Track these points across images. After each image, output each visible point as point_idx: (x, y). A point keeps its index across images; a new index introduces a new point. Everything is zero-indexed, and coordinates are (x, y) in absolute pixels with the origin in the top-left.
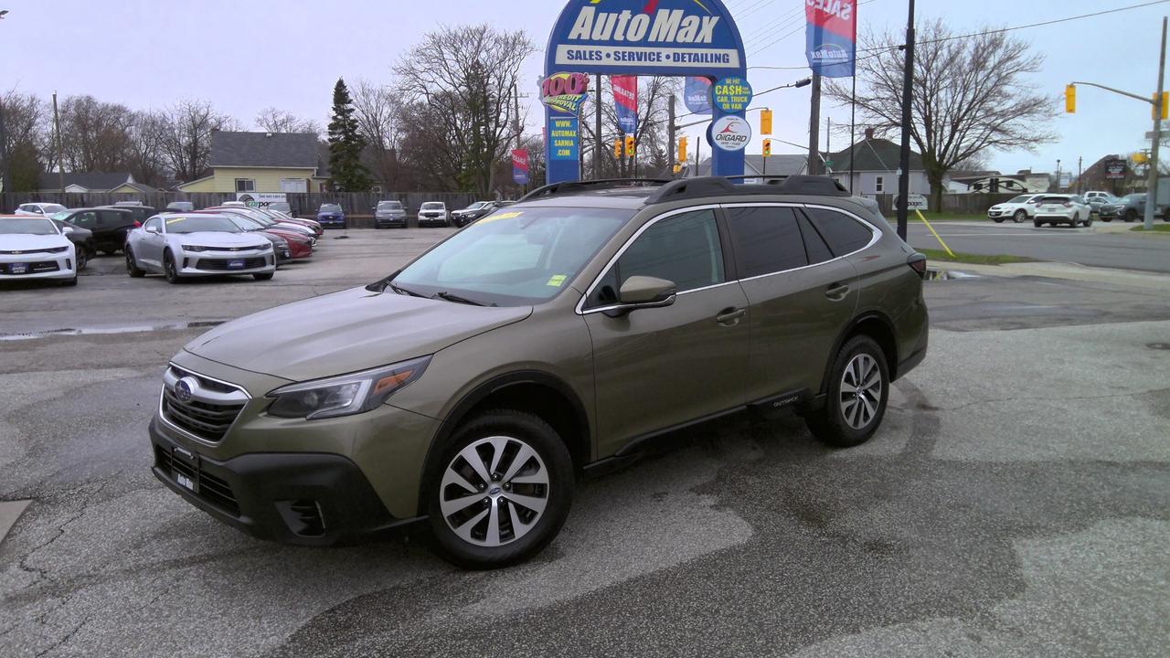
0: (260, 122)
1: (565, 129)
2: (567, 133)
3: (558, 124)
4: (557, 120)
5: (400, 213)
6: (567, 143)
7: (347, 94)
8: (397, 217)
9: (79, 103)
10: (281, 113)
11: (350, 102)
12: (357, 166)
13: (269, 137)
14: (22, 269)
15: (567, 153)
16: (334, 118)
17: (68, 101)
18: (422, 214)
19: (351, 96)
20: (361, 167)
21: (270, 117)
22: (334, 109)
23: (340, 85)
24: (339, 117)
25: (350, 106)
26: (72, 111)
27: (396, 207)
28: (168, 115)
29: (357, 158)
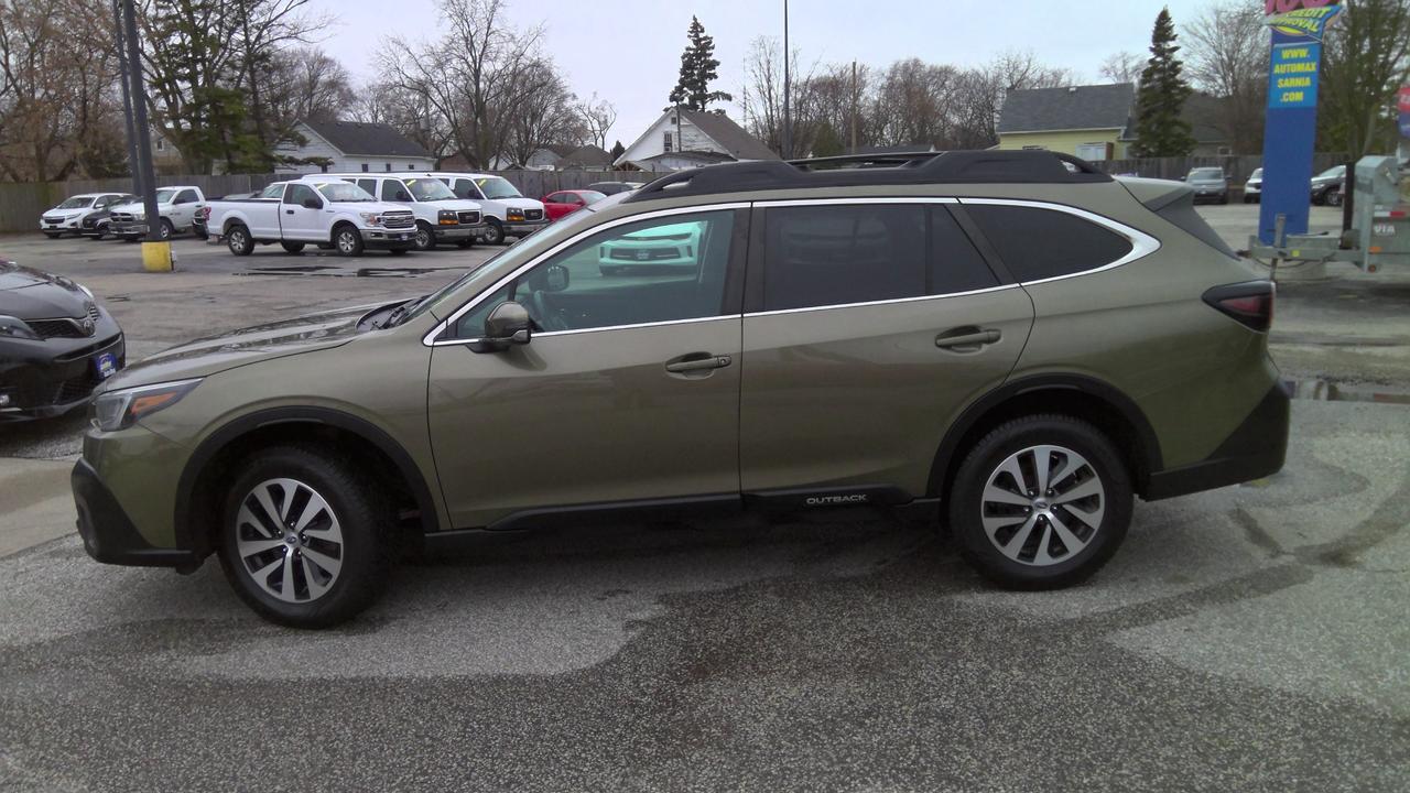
0: (1107, 71)
1: (1298, 60)
2: (1300, 67)
3: (1285, 55)
4: (1285, 48)
5: (1218, 184)
6: (1299, 82)
7: (1170, 28)
8: (1212, 189)
9: (906, 68)
10: (1133, 58)
11: (1173, 39)
12: (1176, 123)
13: (1073, 92)
14: (646, 255)
15: (1299, 96)
16: (1152, 61)
17: (896, 65)
18: (1251, 185)
19: (1175, 31)
20: (1180, 124)
21: (1119, 65)
22: (1152, 50)
23: (1164, 17)
24: (1159, 59)
25: (1172, 44)
26: (899, 78)
27: (1216, 176)
28: (982, 72)
29: (1177, 112)
